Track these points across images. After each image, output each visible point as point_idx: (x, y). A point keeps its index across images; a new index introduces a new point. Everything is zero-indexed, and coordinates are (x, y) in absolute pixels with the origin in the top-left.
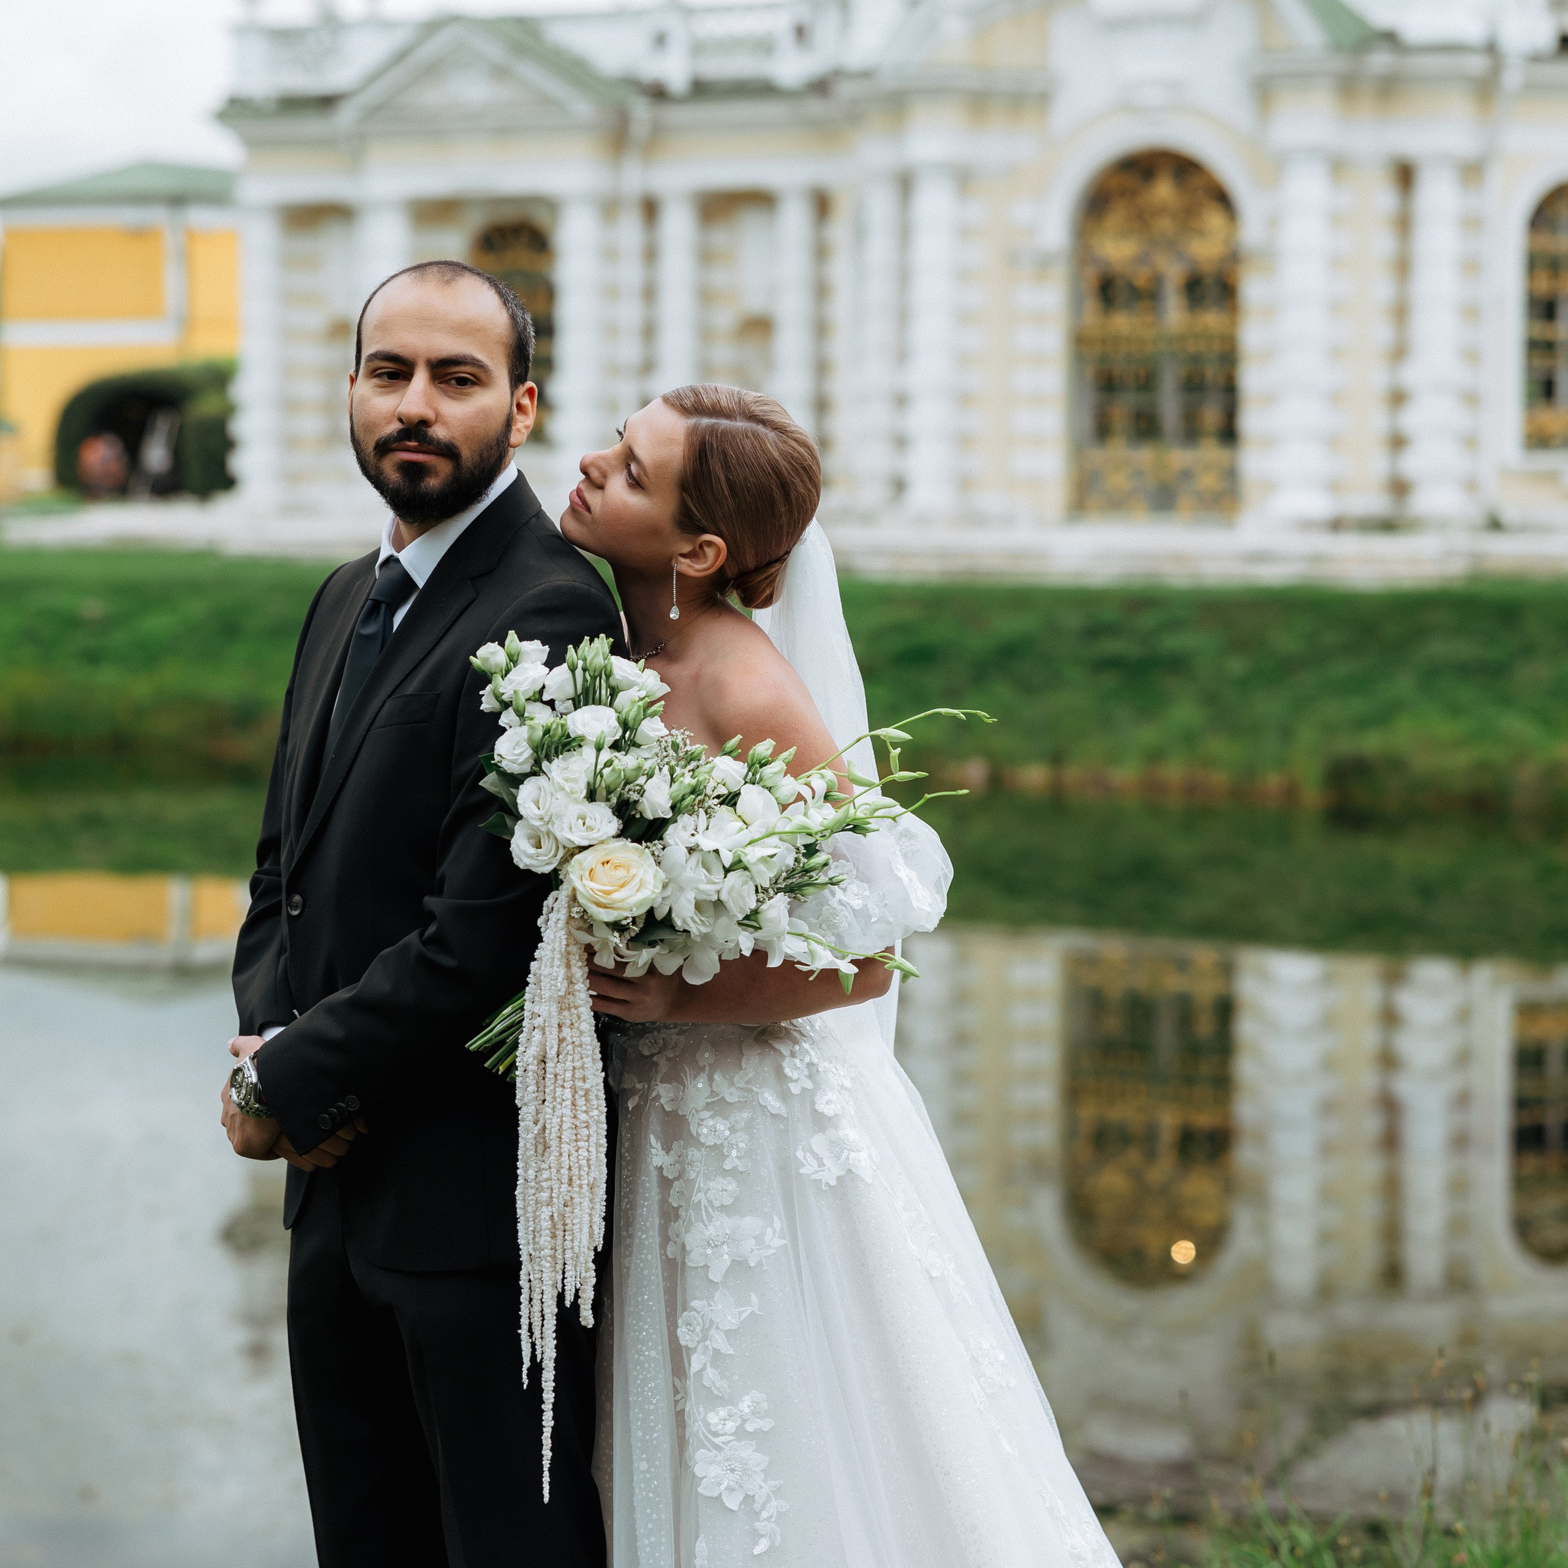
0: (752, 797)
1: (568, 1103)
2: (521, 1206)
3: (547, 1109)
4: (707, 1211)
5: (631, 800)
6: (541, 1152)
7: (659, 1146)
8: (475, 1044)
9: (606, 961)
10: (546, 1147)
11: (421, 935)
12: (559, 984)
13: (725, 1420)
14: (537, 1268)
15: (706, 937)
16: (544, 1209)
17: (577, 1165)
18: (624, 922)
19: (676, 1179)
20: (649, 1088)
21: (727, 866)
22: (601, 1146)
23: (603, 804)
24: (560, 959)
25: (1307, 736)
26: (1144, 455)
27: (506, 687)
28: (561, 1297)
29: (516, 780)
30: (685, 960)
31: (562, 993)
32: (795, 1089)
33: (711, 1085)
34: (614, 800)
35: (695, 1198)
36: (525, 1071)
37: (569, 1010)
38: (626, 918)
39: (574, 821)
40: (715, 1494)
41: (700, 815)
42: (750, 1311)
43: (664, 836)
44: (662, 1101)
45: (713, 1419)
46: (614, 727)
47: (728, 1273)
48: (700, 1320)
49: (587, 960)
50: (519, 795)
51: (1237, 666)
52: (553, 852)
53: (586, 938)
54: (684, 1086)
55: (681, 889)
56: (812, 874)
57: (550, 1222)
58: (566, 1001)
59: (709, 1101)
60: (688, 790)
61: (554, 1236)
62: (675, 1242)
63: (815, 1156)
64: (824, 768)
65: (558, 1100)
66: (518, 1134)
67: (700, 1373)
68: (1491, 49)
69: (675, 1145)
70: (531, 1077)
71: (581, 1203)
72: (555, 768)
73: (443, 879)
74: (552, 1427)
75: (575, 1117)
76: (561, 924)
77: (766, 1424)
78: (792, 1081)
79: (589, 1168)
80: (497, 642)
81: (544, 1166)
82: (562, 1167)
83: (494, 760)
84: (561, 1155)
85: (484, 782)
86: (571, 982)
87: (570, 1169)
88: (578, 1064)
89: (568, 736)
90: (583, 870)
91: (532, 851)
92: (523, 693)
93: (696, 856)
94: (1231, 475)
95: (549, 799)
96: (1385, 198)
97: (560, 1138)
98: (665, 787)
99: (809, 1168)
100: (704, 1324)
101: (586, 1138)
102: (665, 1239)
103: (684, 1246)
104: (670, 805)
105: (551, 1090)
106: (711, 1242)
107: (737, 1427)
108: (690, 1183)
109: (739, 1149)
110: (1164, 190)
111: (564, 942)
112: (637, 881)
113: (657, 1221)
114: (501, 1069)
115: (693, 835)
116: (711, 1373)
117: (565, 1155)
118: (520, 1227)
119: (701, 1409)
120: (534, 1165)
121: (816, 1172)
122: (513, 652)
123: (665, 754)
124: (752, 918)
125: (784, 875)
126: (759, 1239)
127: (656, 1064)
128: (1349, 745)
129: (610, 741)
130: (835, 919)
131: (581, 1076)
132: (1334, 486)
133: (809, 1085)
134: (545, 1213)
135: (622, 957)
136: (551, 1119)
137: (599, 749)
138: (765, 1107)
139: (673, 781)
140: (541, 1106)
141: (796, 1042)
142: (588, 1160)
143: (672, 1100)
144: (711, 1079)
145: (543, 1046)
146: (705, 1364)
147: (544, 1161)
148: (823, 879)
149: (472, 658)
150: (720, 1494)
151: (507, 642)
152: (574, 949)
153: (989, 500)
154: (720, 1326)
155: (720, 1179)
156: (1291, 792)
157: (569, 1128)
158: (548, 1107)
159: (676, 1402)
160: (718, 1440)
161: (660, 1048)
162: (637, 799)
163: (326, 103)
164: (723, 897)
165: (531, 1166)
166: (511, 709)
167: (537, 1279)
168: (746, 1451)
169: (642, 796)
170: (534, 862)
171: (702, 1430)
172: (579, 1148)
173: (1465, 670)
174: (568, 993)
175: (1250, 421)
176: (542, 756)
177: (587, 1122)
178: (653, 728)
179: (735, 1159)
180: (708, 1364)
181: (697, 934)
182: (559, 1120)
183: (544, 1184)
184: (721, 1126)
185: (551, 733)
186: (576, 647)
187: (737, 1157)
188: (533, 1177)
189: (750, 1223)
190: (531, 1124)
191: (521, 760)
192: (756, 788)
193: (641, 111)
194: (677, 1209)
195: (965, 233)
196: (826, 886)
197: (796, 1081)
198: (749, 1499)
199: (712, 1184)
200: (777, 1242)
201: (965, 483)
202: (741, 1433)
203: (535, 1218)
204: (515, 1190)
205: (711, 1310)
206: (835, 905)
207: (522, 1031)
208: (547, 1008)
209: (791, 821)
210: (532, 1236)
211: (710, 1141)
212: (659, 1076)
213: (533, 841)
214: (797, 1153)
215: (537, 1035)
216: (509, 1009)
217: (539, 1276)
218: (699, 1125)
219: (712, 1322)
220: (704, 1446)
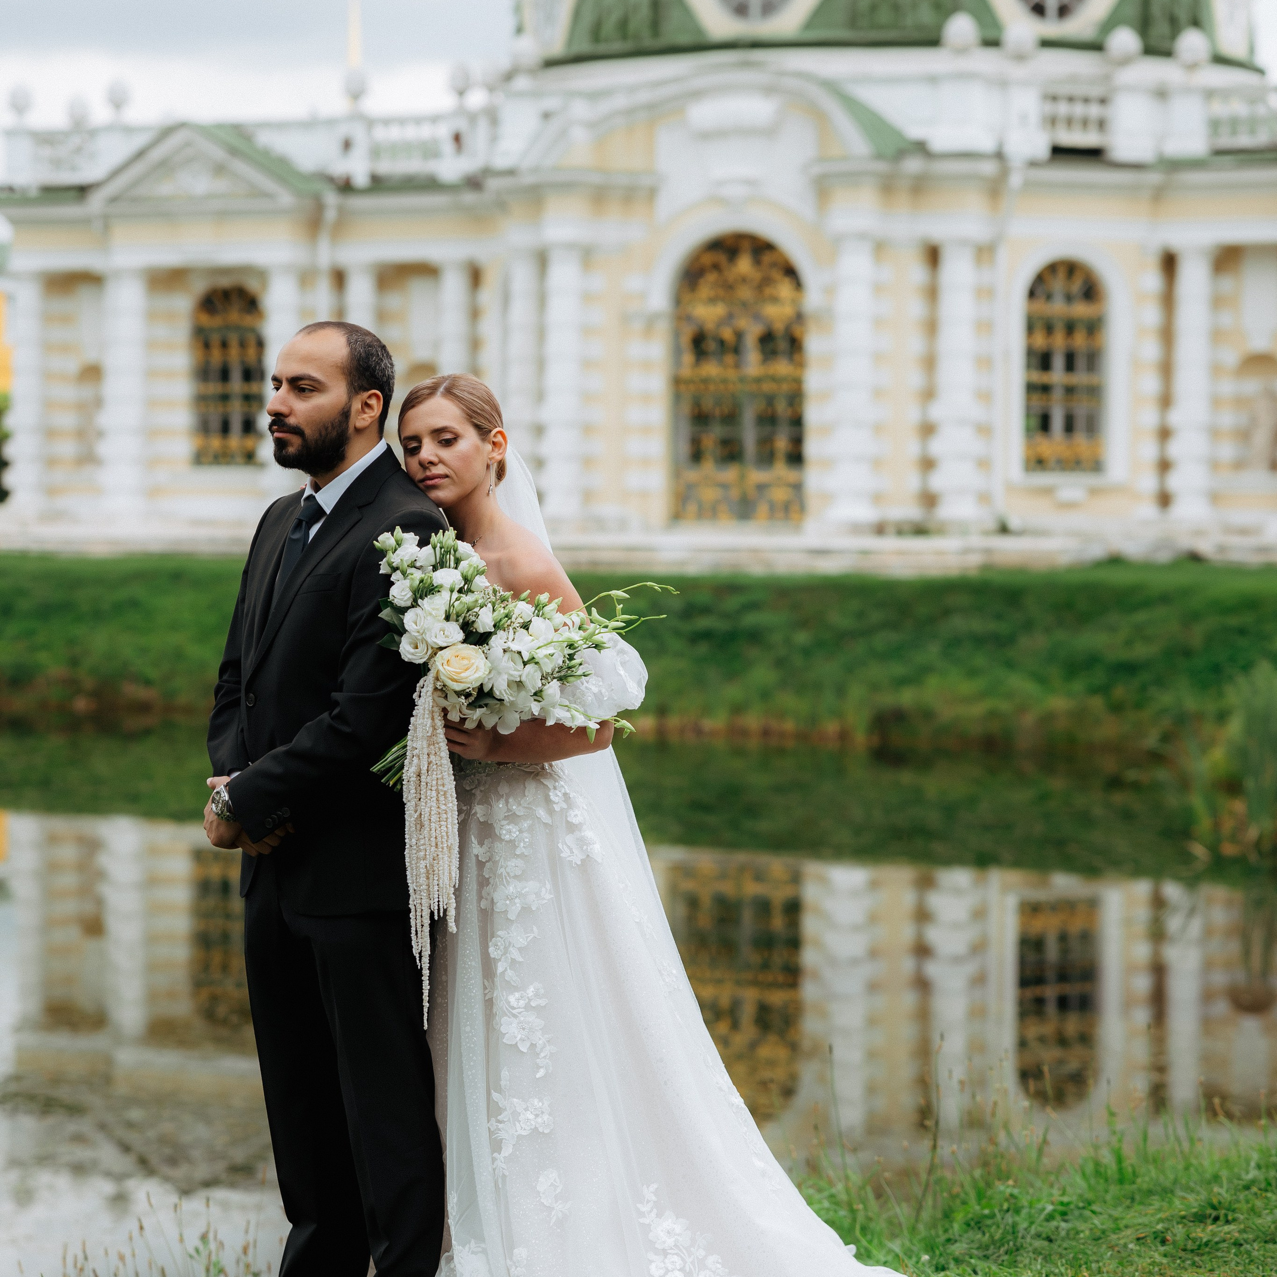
0: (537, 624)
1: (434, 799)
2: (408, 861)
3: (422, 803)
4: (506, 878)
5: (471, 621)
6: (419, 829)
7: (476, 842)
8: (376, 768)
9: (454, 717)
10: (422, 826)
11: (330, 714)
12: (427, 728)
13: (519, 999)
14: (418, 897)
15: (512, 703)
16: (422, 862)
17: (440, 835)
18: (468, 690)
19: (487, 861)
20: (470, 808)
21: (526, 660)
22: (455, 824)
23: (455, 623)
24: (428, 714)
25: (856, 692)
26: (730, 474)
27: (395, 558)
28: (432, 914)
29: (403, 610)
30: (499, 719)
31: (429, 734)
32: (557, 808)
33: (507, 805)
34: (461, 621)
35: (499, 872)
36: (408, 782)
37: (434, 745)
38: (469, 688)
39: (438, 632)
40: (514, 1043)
41: (510, 630)
42: (531, 937)
43: (489, 643)
44: (478, 815)
45: (512, 999)
46: (460, 580)
47: (519, 915)
48: (503, 943)
49: (443, 716)
50: (405, 618)
51: (802, 638)
52: (425, 651)
53: (444, 703)
54: (491, 806)
55: (499, 673)
56: (573, 669)
57: (425, 870)
58: (432, 740)
59: (506, 814)
60: (504, 616)
61: (428, 878)
62: (486, 899)
63: (568, 847)
64: (578, 611)
65: (429, 798)
66: (405, 819)
67: (503, 973)
68: (999, 156)
69: (486, 841)
70: (413, 785)
71: (443, 858)
72: (425, 603)
73: (342, 682)
74: (429, 990)
75: (438, 807)
76: (429, 693)
77: (542, 1002)
78: (555, 803)
79: (448, 837)
80: (390, 532)
81: (421, 837)
82: (432, 837)
83: (389, 599)
84: (431, 830)
85: (382, 614)
86: (434, 728)
87: (436, 838)
88: (439, 776)
89: (433, 585)
90: (444, 660)
91: (412, 651)
92: (406, 561)
93: (507, 655)
94: (798, 487)
95: (422, 620)
96: (917, 273)
97: (430, 820)
98: (490, 614)
99: (565, 854)
100: (505, 945)
101: (445, 820)
102: (480, 898)
103: (493, 899)
104: (493, 624)
105: (424, 792)
106: (509, 896)
107: (526, 1004)
108: (496, 863)
109: (525, 843)
110: (744, 265)
111: (431, 704)
112: (475, 666)
113: (475, 887)
114: (391, 783)
115: (505, 642)
116: (510, 973)
117: (433, 829)
118: (408, 873)
119: (504, 994)
120: (415, 836)
121: (570, 856)
122: (398, 539)
123: (488, 597)
124: (539, 694)
125: (557, 669)
126: (538, 895)
127: (474, 795)
128: (888, 699)
129: (457, 588)
130: (583, 697)
131: (441, 783)
132: (877, 498)
133: (565, 806)
134: (422, 864)
135: (464, 715)
136: (425, 809)
137: (452, 591)
138: (540, 818)
139: (494, 610)
140: (419, 802)
141: (556, 781)
142: (447, 833)
143: (484, 815)
144: (507, 802)
145: (419, 766)
146: (506, 968)
147: (421, 834)
148: (580, 672)
149: (375, 542)
150: (517, 1043)
151: (395, 533)
152: (436, 709)
153: (608, 509)
154: (515, 945)
155: (514, 860)
156: (844, 736)
157: (435, 814)
158: (423, 802)
159: (485, 995)
160: (514, 1012)
161: (476, 785)
162: (474, 620)
163: (82, 191)
164: (523, 679)
165: (413, 837)
166: (398, 572)
167: (419, 903)
168: (531, 1018)
169: (477, 618)
170: (414, 657)
171: (505, 1006)
172: (441, 826)
173: (979, 641)
174: (433, 735)
175: (812, 447)
176: (418, 596)
177: (446, 811)
178: (481, 582)
179: (523, 848)
180: (508, 968)
181: (508, 701)
182: (429, 809)
183: (421, 847)
184: (514, 828)
185: (424, 582)
186: (436, 535)
187: (524, 847)
188: (415, 843)
189: (531, 886)
190: (413, 812)
191: (406, 598)
192: (540, 619)
193: (331, 199)
194: (488, 879)
195: (587, 298)
196: (581, 677)
197: (557, 803)
198: (533, 1046)
199: (509, 863)
200: (548, 896)
201: (588, 496)
202: (528, 1007)
203: (417, 867)
204: (404, 851)
205: (510, 936)
206: (584, 689)
207: (406, 758)
208: (421, 743)
209: (562, 635)
210: (415, 878)
211: (507, 837)
212: (476, 801)
213: (412, 645)
214: (559, 845)
215: (415, 760)
216: (396, 748)
217: (419, 901)
218: (501, 829)
219: (510, 943)
220: (506, 1015)
